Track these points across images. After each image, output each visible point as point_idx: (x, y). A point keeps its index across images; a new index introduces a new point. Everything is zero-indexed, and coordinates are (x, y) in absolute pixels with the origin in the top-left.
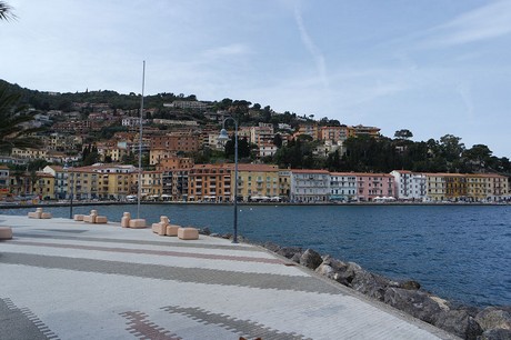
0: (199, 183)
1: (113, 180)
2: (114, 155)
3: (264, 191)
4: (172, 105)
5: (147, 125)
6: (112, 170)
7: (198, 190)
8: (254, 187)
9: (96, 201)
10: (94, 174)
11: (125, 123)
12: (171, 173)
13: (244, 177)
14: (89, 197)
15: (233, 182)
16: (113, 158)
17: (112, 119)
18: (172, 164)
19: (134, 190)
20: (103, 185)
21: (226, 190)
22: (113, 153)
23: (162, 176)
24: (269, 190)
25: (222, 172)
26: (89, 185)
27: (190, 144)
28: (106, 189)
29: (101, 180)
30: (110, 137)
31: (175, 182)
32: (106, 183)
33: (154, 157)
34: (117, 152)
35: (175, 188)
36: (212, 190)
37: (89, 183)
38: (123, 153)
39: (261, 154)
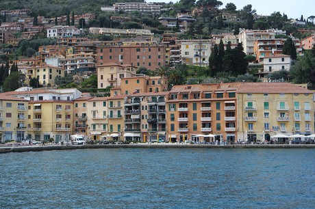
0: (183, 114)
1: (48, 111)
2: (43, 76)
3: (291, 126)
4: (112, 9)
5: (81, 35)
6: (46, 97)
7: (182, 125)
8: (274, 119)
9: (25, 144)
10: (21, 103)
11: (52, 34)
12: (137, 99)
13: (258, 104)
14: (14, 137)
15: (239, 112)
16: (41, 81)
17: (33, 31)
18: (135, 86)
19: (81, 127)
20: (33, 120)
21: (228, 124)
22: (41, 73)
23: (123, 105)
24: (297, 124)
25: (220, 95)
26: (14, 121)
27: (154, 57)
28: (38, 125)
29: (31, 112)
30: (31, 54)
31: (145, 113)
32: (39, 116)
33: (104, 77)
34: (47, 73)
35: (144, 122)
36: (204, 125)
37: (15, 116)
38: (55, 74)
39: (266, 69)
